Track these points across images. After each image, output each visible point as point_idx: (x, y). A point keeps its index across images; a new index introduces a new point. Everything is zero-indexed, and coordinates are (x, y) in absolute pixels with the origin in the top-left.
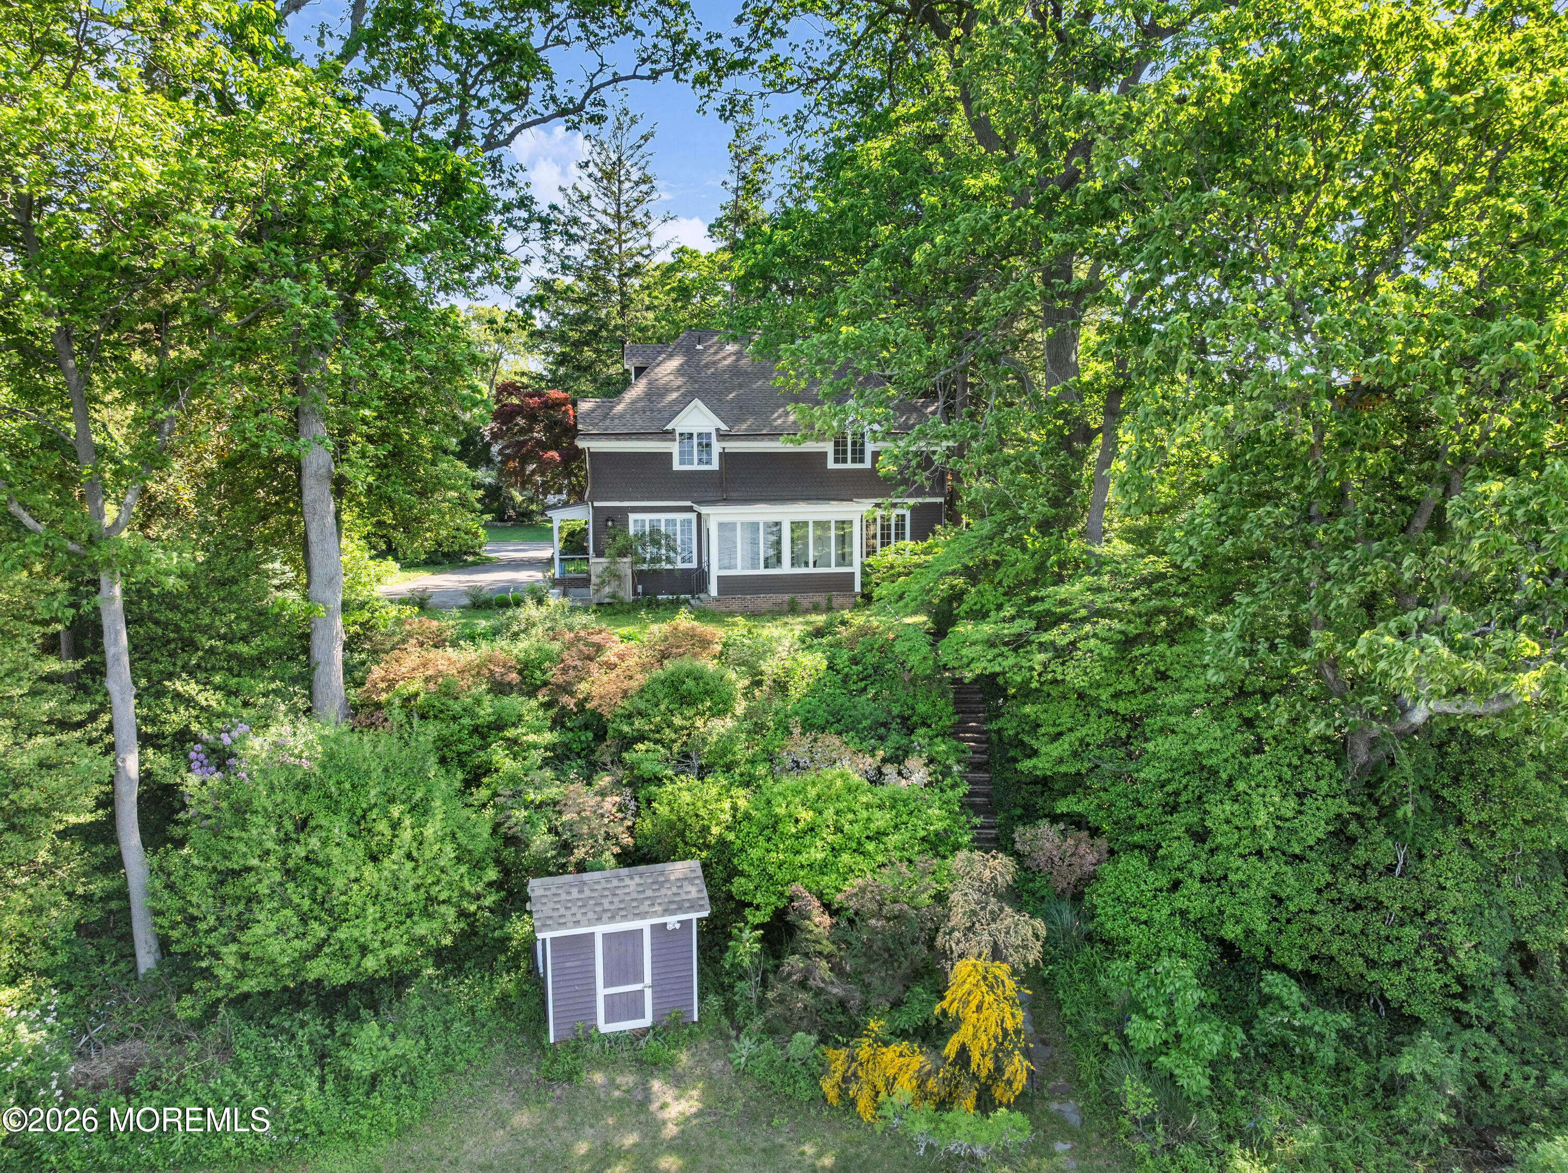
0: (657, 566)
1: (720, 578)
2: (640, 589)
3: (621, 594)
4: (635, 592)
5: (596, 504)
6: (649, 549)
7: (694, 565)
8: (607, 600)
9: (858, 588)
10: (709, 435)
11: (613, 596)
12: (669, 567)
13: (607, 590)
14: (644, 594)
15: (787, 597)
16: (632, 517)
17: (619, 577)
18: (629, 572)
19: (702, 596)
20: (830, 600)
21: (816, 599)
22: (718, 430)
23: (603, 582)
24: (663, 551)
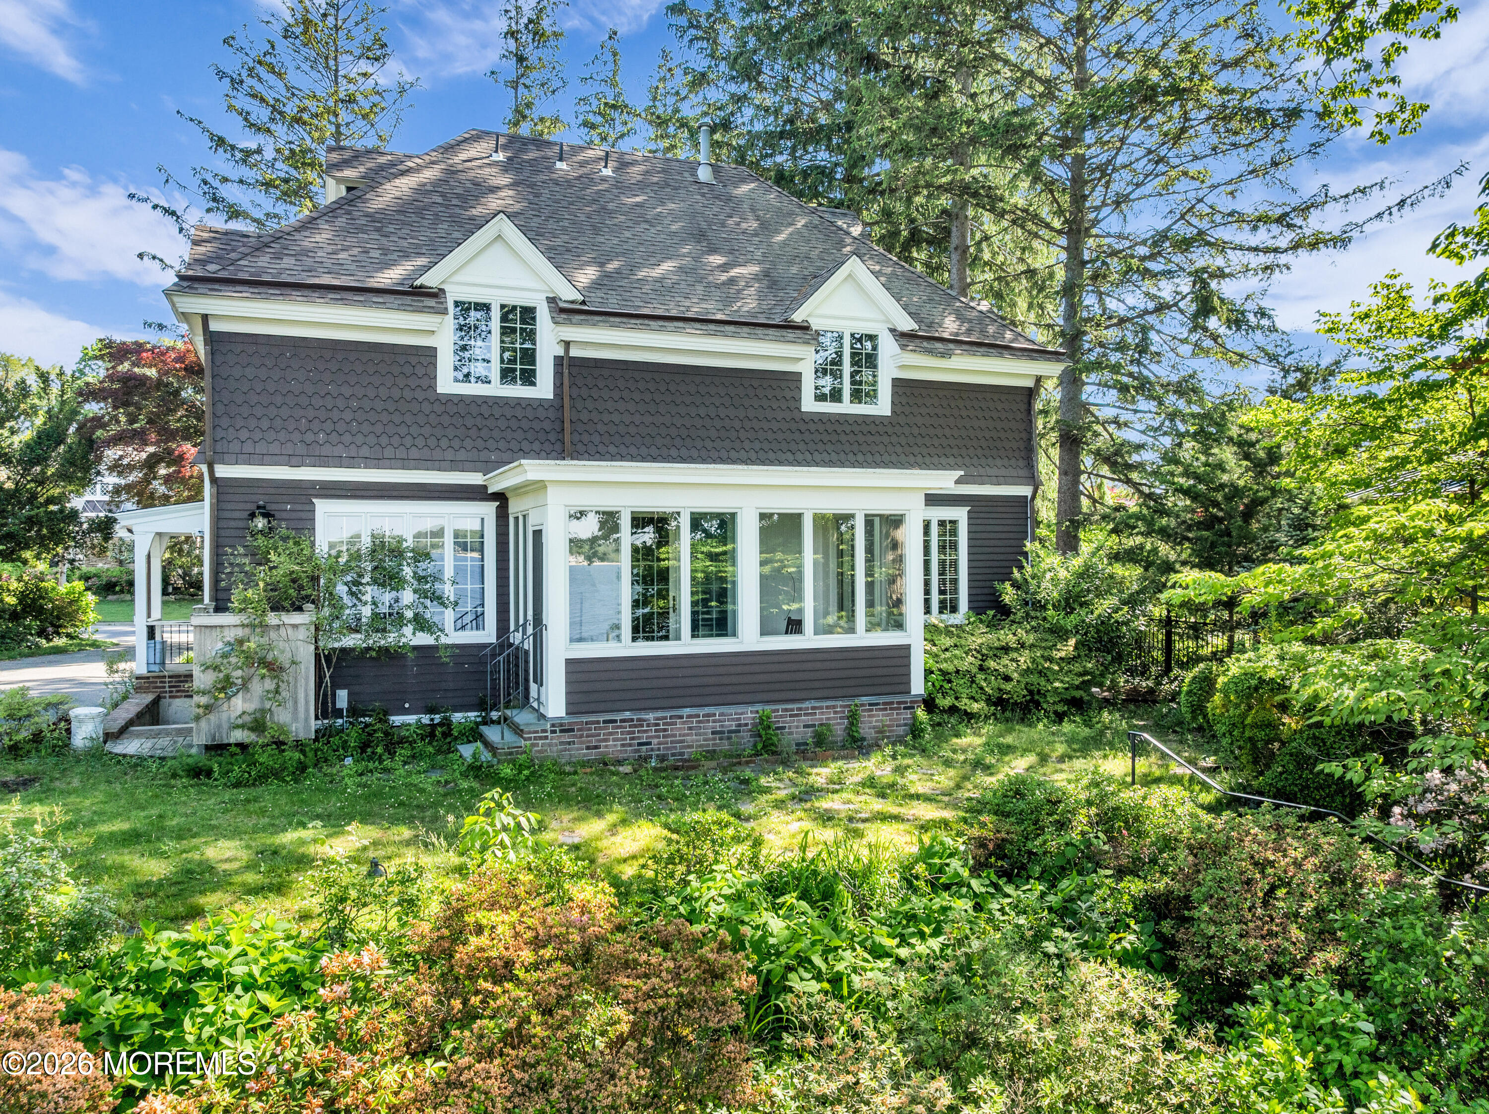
0: (391, 639)
1: (570, 663)
2: (342, 698)
3: (282, 716)
4: (325, 708)
5: (223, 471)
6: (370, 592)
7: (488, 635)
8: (239, 736)
9: (918, 687)
10: (528, 313)
11: (258, 725)
12: (424, 639)
13: (239, 705)
14: (354, 711)
15: (748, 714)
16: (323, 508)
17: (273, 668)
18: (306, 654)
19: (522, 717)
20: (853, 718)
21: (820, 717)
22: (552, 301)
23: (225, 686)
24: (408, 596)
